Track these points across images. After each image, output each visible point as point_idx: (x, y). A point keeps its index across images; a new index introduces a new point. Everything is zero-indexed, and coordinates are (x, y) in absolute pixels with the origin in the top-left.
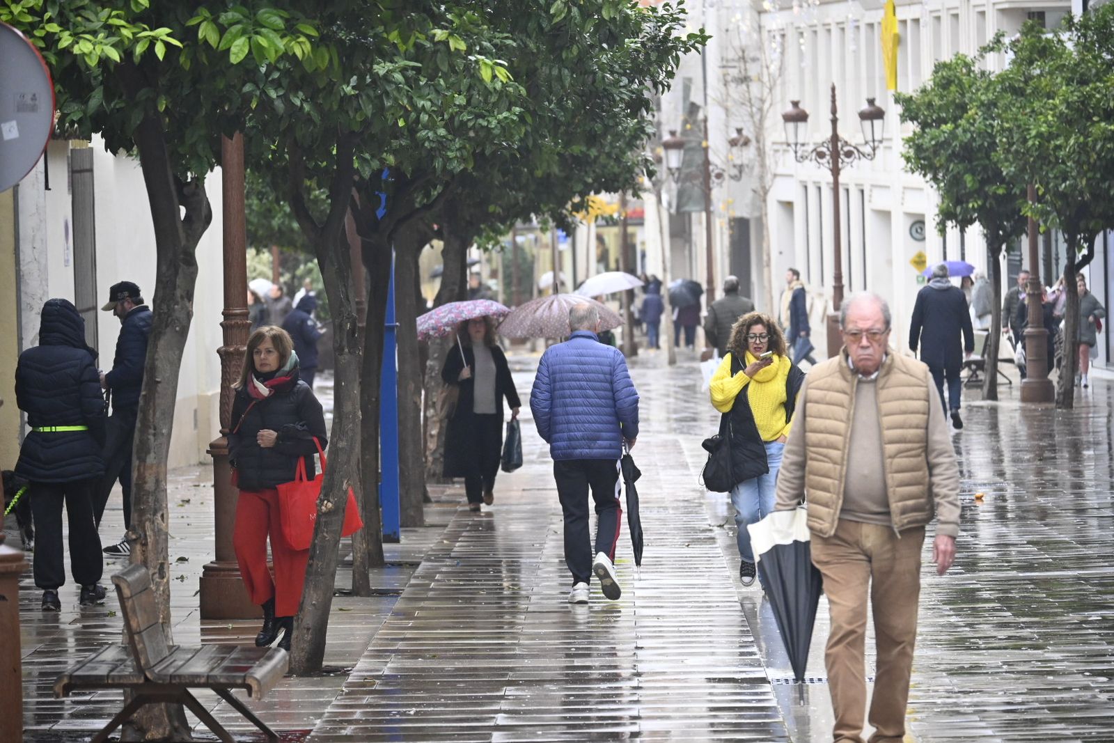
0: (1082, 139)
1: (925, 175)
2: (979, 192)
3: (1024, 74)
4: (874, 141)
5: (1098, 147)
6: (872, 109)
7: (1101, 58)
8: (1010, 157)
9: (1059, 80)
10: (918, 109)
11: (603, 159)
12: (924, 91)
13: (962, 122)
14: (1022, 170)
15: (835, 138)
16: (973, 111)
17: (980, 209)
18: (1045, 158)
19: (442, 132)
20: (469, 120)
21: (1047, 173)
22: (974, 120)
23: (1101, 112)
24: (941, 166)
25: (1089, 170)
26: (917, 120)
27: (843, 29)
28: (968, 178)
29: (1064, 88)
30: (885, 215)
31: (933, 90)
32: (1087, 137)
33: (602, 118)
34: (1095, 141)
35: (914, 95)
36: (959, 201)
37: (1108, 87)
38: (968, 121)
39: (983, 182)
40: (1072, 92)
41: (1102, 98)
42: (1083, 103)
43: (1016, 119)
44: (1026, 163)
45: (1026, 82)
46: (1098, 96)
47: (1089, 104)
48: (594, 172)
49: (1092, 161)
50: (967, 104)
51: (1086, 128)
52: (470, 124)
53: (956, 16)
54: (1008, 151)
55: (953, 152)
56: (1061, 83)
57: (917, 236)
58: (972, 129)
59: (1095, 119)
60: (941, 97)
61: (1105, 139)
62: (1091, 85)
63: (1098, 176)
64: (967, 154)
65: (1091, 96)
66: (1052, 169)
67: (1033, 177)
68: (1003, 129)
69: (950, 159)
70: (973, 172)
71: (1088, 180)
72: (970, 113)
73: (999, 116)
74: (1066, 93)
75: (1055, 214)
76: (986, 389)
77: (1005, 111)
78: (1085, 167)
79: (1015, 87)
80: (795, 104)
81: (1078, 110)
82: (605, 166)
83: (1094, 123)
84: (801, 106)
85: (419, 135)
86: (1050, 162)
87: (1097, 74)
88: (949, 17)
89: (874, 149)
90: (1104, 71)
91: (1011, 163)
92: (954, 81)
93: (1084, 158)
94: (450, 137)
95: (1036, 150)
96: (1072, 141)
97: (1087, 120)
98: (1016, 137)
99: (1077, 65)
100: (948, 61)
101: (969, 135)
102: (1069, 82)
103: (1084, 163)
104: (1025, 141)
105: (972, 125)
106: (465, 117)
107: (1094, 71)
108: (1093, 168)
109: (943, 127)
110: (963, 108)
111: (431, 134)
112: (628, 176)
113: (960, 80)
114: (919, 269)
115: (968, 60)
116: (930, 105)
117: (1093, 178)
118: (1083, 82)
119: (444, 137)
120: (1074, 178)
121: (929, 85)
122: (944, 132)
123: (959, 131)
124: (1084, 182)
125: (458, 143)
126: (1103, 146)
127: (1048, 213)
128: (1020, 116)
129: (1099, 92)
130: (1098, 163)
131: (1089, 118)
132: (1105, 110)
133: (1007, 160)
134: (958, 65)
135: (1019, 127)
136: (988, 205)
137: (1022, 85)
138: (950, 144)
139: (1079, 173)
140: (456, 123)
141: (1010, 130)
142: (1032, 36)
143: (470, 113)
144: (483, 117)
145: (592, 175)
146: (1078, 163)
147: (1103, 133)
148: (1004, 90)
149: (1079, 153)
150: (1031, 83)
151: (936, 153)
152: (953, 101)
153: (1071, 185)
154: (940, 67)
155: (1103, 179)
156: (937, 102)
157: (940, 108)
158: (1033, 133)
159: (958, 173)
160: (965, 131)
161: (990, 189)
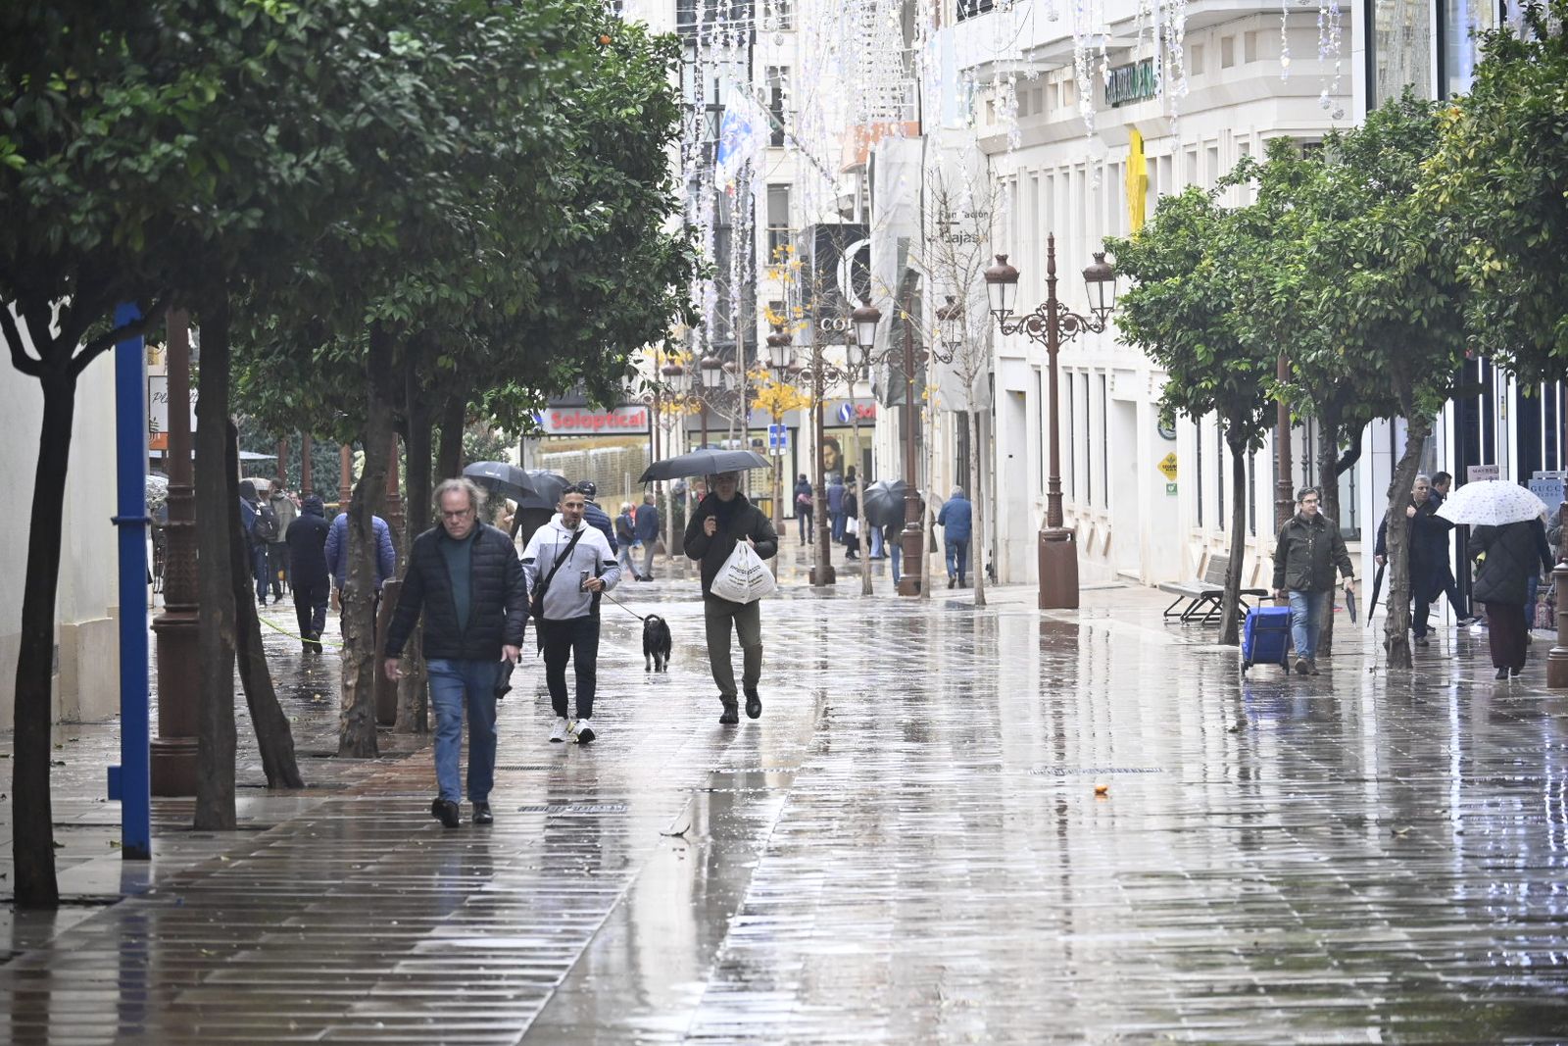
0: (1338, 293)
1: (1146, 347)
2: (1215, 368)
3: (1270, 209)
4: (1102, 308)
5: (1360, 304)
6: (1100, 267)
7: (1367, 184)
8: (1249, 319)
9: (1309, 213)
10: (1137, 258)
11: (622, 297)
12: (1144, 235)
13: (1194, 275)
14: (1266, 337)
15: (1052, 304)
16: (1208, 261)
17: (1217, 391)
18: (1294, 322)
19: (60, 179)
20: (106, 160)
21: (1297, 341)
22: (1210, 273)
23: (1365, 257)
24: (1166, 333)
25: (1348, 335)
26: (1135, 273)
27: (1083, 172)
28: (1199, 349)
29: (1315, 224)
30: (1129, 407)
31: (1155, 234)
32: (1344, 290)
33: (404, 186)
34: (1356, 296)
35: (1131, 240)
36: (1190, 381)
37: (1375, 223)
38: (1201, 274)
39: (1220, 356)
40: (1326, 230)
41: (1365, 238)
42: (1340, 244)
43: (1257, 269)
44: (1271, 327)
45: (1272, 220)
46: (1360, 235)
47: (1348, 246)
48: (609, 314)
49: (1352, 322)
50: (1201, 252)
51: (1343, 278)
52: (110, 167)
53: (1214, 150)
54: (1245, 312)
55: (1181, 314)
56: (1312, 217)
57: (1168, 434)
58: (1206, 284)
59: (1357, 266)
60: (1168, 244)
61: (1369, 293)
62: (1352, 220)
63: (1360, 343)
64: (1200, 318)
65: (1351, 236)
66: (1304, 336)
67: (1279, 346)
68: (1241, 283)
69: (1177, 323)
70: (1206, 341)
71: (1347, 347)
72: (1204, 263)
73: (1235, 264)
74: (1317, 231)
75: (1309, 397)
76: (1223, 630)
77: (1242, 258)
78: (1343, 331)
79: (1255, 227)
80: (1002, 259)
81: (1333, 253)
82: (625, 308)
83: (1354, 271)
84: (1009, 262)
85: (23, 184)
86: (1301, 327)
87: (1360, 207)
88: (1206, 153)
89: (1103, 319)
90: (1370, 202)
91: (1251, 327)
92: (1183, 222)
93: (1341, 318)
94: (77, 189)
95: (1284, 310)
96: (1325, 295)
97: (1346, 268)
98: (1257, 291)
99: (1334, 193)
100: (1177, 196)
101: (1201, 293)
102: (1323, 215)
103: (1342, 325)
104: (1269, 297)
105: (1207, 279)
106: (101, 155)
107: (1356, 201)
108: (1353, 332)
109: (1169, 281)
110: (1196, 257)
111: (42, 183)
112: (658, 321)
113: (1192, 221)
114: (1168, 475)
115: (1203, 194)
116: (1151, 252)
117: (1354, 346)
118: (1342, 216)
119: (65, 188)
120: (1330, 347)
121: (1151, 227)
122: (1170, 288)
123: (1190, 287)
124: (1341, 351)
125: (89, 202)
126: (1366, 303)
127: (1301, 395)
128: (1262, 265)
129: (1362, 230)
130: (1360, 326)
131: (1348, 264)
132: (1369, 254)
133: (1245, 324)
134: (1189, 200)
135: (1260, 279)
136: (1226, 385)
137: (1266, 223)
138: (1176, 304)
139: (1334, 338)
140: (87, 165)
141: (1249, 283)
142: (1282, 159)
143: (110, 148)
144: (131, 155)
145: (606, 318)
146: (1335, 327)
147: (1366, 285)
148: (1242, 230)
149: (1335, 311)
150: (1278, 221)
151: (1159, 317)
152: (1182, 249)
153: (1324, 356)
154: (1166, 203)
155: (1367, 348)
156: (1160, 248)
157: (1165, 257)
158: (1279, 286)
159: (1188, 343)
160: (1197, 288)
161: (1230, 365)
